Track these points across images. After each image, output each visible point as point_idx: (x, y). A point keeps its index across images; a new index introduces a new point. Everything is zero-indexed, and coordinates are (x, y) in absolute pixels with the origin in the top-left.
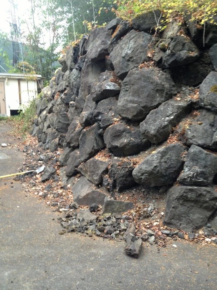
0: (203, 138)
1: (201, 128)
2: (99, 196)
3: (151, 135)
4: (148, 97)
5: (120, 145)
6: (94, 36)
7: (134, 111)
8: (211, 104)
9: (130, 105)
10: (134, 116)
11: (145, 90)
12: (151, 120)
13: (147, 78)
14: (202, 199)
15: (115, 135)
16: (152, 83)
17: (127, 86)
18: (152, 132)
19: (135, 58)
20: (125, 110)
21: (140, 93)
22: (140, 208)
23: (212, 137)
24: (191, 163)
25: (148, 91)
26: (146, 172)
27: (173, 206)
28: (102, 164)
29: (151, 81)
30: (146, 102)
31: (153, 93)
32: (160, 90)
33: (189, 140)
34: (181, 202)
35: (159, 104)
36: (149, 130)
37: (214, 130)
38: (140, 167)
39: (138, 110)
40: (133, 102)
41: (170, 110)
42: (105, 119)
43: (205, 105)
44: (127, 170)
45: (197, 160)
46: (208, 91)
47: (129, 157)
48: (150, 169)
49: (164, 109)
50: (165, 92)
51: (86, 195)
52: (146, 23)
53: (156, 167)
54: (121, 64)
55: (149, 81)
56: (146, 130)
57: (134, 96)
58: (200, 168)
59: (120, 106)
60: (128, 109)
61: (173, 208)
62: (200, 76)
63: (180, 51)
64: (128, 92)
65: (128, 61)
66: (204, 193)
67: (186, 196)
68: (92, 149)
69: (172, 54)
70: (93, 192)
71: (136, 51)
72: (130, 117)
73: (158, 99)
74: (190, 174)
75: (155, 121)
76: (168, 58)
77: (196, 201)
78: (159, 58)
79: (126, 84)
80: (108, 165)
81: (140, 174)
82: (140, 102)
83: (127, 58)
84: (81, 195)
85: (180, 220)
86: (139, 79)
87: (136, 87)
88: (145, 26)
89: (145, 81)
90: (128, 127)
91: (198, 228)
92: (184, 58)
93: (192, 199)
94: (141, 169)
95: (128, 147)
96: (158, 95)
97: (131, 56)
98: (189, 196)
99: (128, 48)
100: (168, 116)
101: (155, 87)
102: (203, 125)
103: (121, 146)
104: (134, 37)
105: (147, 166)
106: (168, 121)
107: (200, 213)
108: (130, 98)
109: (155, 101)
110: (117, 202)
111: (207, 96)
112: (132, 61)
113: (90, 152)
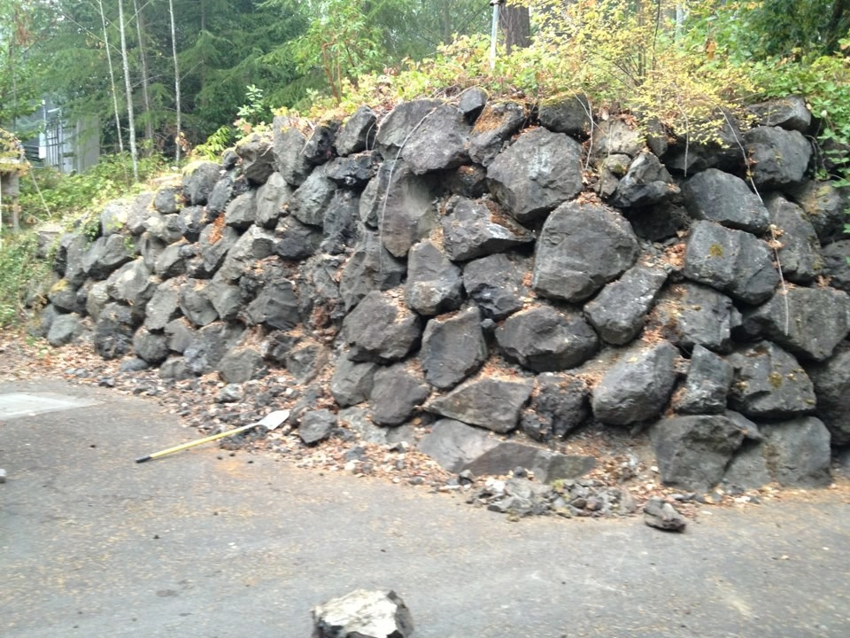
0: (708, 333)
1: (702, 317)
2: (519, 452)
3: (621, 328)
4: (602, 258)
5: (558, 348)
6: (406, 116)
7: (577, 285)
8: (714, 277)
9: (567, 273)
10: (577, 294)
11: (596, 245)
12: (614, 302)
13: (599, 225)
14: (718, 436)
15: (541, 330)
16: (609, 234)
17: (554, 237)
18: (624, 323)
19: (560, 184)
20: (557, 282)
21: (585, 250)
22: (612, 464)
23: (719, 332)
24: (700, 376)
25: (601, 248)
26: (632, 395)
27: (676, 451)
28: (515, 389)
29: (607, 230)
30: (600, 269)
31: (611, 253)
32: (625, 248)
33: (687, 336)
34: (689, 444)
35: (622, 272)
36: (617, 320)
37: (719, 319)
38: (620, 387)
39: (586, 283)
40: (573, 267)
41: (644, 285)
42: (502, 299)
43: (701, 277)
44: (579, 395)
45: (708, 370)
46: (707, 254)
47: (571, 371)
48: (639, 388)
49: (634, 282)
50: (632, 252)
51: (483, 456)
52: (571, 118)
53: (650, 384)
54: (530, 191)
55: (601, 229)
56: (608, 320)
57: (572, 256)
58: (715, 383)
59: (546, 274)
60: (564, 280)
61: (678, 455)
62: (671, 224)
63: (653, 181)
64: (556, 248)
65: (546, 187)
66: (722, 424)
67: (697, 433)
68: (476, 360)
69: (640, 186)
70: (503, 446)
71: (561, 171)
72: (567, 295)
73: (620, 264)
74: (704, 393)
75: (623, 303)
76: (632, 191)
77: (708, 441)
78: (612, 190)
79: (553, 231)
80: (530, 389)
81: (616, 401)
82: (588, 268)
83: (544, 182)
84: (468, 457)
85: (688, 475)
86: (582, 225)
87: (576, 239)
88: (568, 125)
89: (593, 229)
90: (562, 315)
91: (713, 486)
92: (663, 194)
93: (705, 437)
94: (621, 390)
95: (570, 352)
96: (619, 256)
97: (551, 178)
98: (701, 432)
99: (540, 163)
100: (643, 295)
101: (615, 241)
102: (702, 310)
103: (560, 351)
104: (548, 142)
105: (634, 385)
106: (645, 303)
107: (714, 461)
108: (565, 259)
109: (616, 266)
110: (570, 458)
111: (707, 262)
112: (554, 189)
113: (469, 367)
